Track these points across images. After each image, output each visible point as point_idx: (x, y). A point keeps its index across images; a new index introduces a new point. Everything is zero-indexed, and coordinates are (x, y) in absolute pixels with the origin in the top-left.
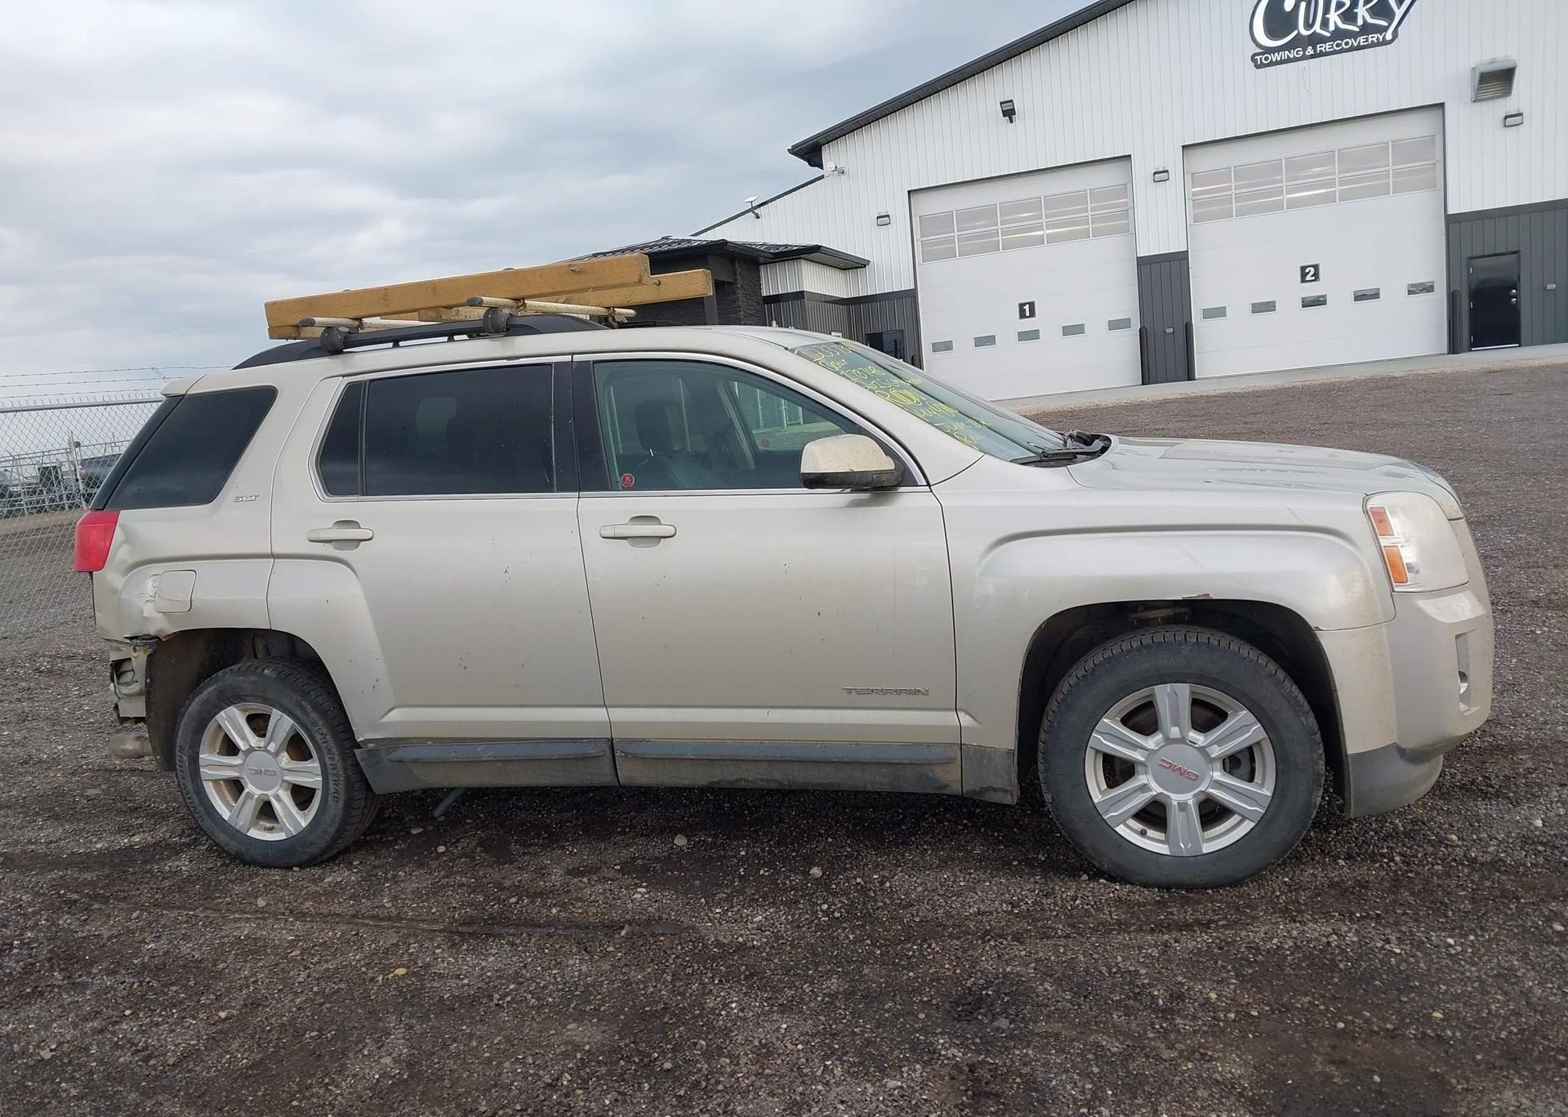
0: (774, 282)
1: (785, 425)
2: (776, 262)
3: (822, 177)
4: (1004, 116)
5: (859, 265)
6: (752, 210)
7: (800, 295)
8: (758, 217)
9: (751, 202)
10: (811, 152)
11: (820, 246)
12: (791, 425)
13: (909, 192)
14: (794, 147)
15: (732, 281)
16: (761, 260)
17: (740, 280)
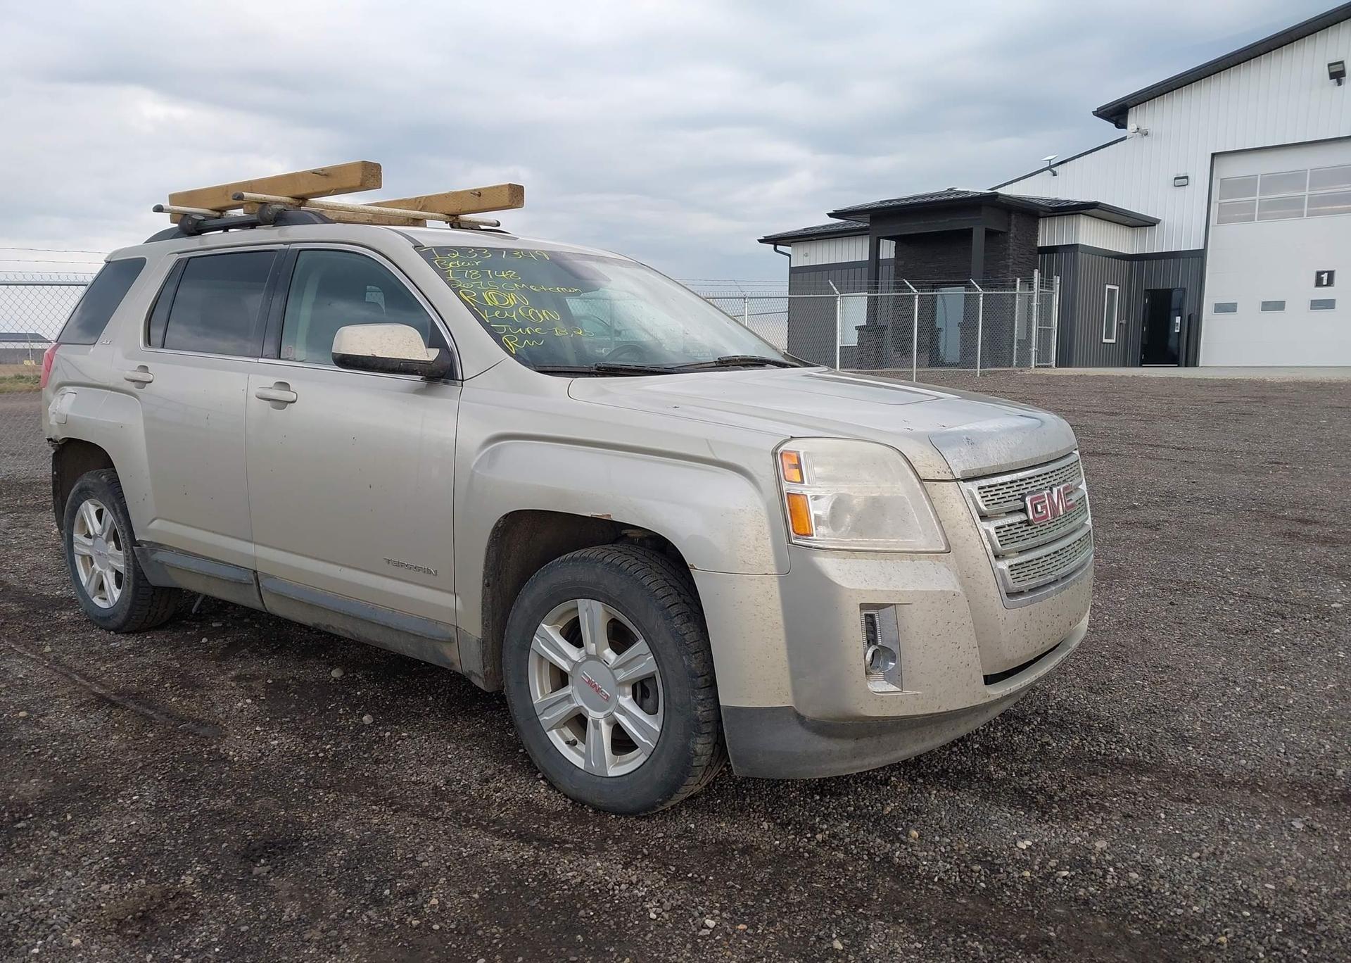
0: (1050, 234)
1: (1033, 366)
2: (1055, 216)
3: (1124, 138)
4: (1331, 78)
5: (1148, 224)
6: (1049, 168)
7: (1075, 247)
8: (1055, 174)
9: (1050, 161)
10: (1117, 114)
11: (1100, 203)
12: (1039, 367)
13: (1213, 155)
14: (1099, 109)
15: (1004, 230)
16: (1042, 214)
17: (1013, 230)
